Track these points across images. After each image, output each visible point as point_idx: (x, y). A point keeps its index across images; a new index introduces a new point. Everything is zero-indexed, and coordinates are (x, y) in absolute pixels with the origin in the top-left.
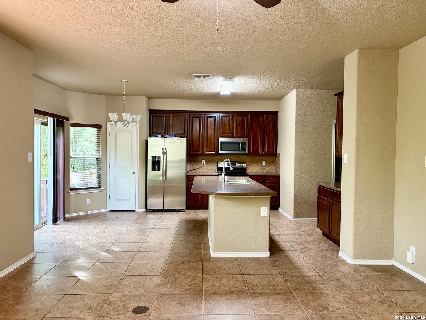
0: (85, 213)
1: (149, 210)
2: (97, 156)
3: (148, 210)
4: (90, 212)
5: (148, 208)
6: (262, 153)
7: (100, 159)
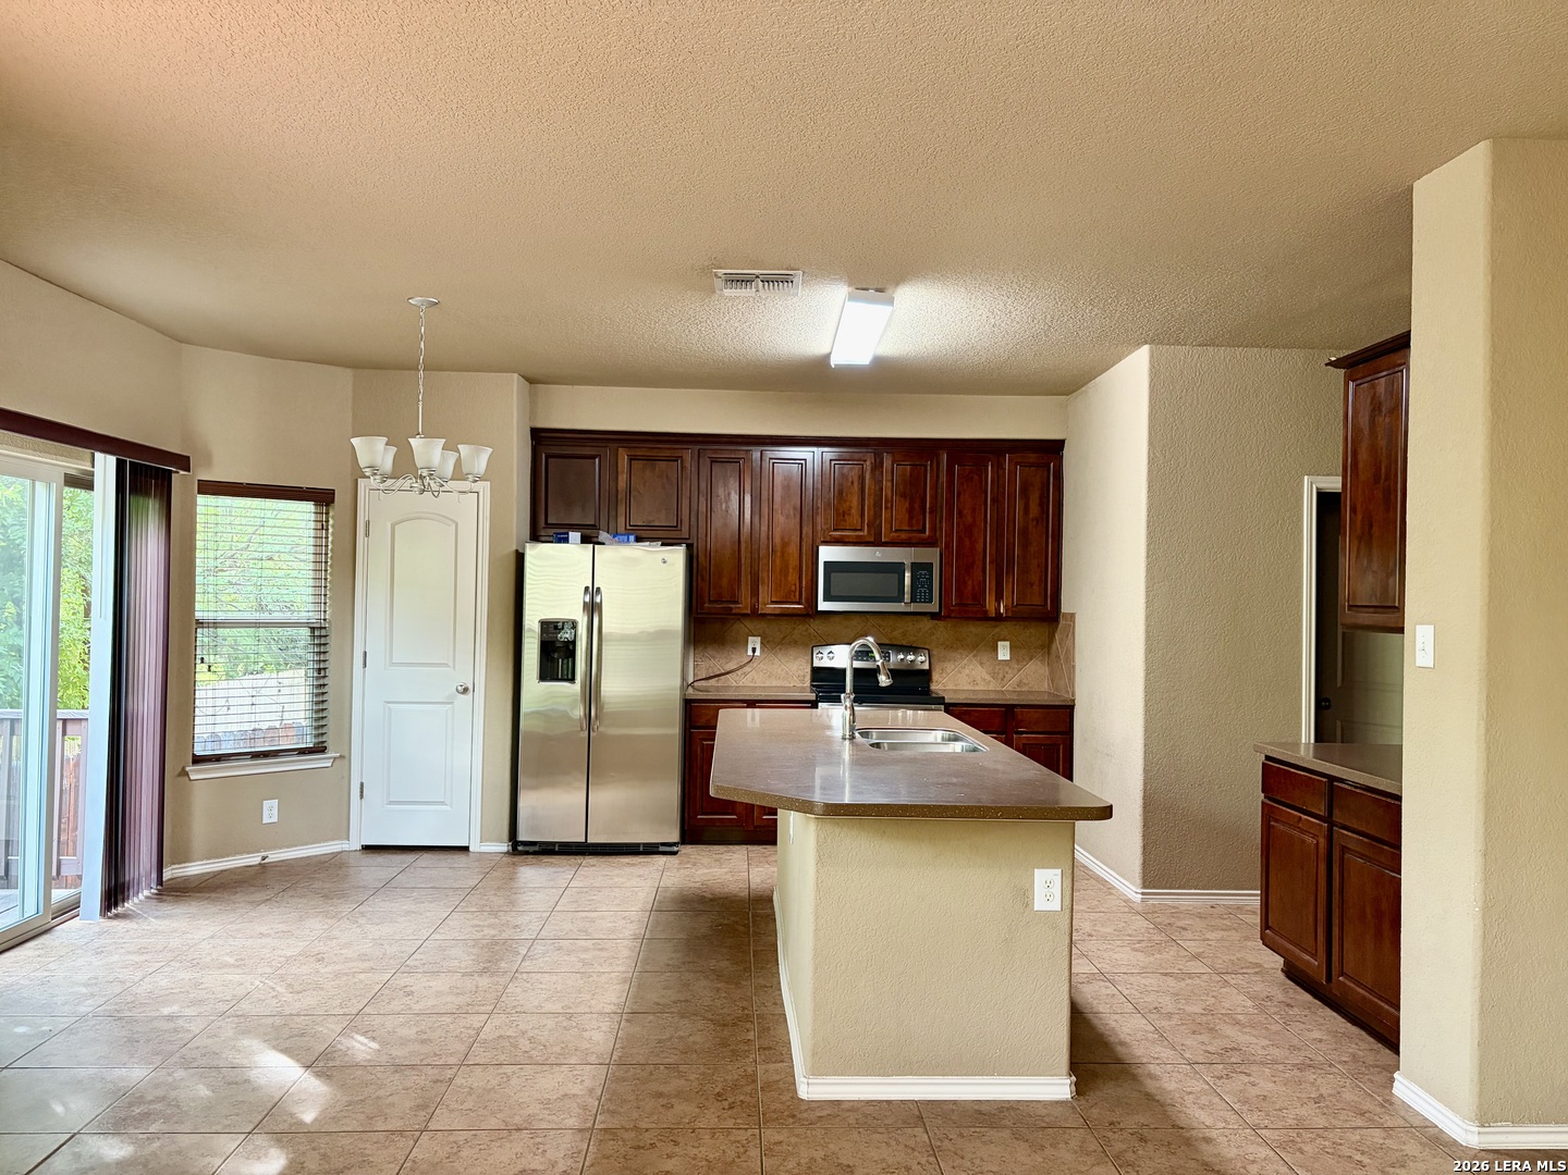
0: (255, 859)
1: (527, 848)
2: (313, 617)
3: (520, 848)
4: (275, 856)
5: (522, 837)
6: (998, 609)
7: (323, 632)
